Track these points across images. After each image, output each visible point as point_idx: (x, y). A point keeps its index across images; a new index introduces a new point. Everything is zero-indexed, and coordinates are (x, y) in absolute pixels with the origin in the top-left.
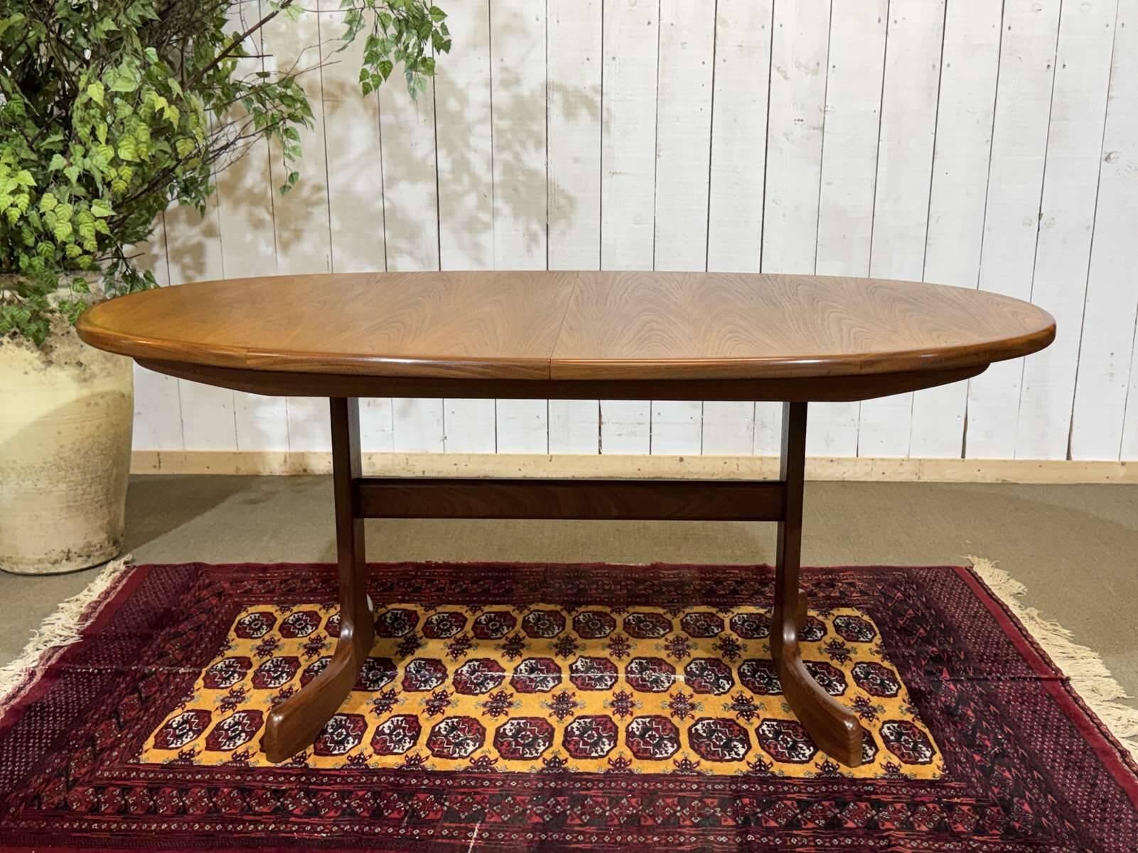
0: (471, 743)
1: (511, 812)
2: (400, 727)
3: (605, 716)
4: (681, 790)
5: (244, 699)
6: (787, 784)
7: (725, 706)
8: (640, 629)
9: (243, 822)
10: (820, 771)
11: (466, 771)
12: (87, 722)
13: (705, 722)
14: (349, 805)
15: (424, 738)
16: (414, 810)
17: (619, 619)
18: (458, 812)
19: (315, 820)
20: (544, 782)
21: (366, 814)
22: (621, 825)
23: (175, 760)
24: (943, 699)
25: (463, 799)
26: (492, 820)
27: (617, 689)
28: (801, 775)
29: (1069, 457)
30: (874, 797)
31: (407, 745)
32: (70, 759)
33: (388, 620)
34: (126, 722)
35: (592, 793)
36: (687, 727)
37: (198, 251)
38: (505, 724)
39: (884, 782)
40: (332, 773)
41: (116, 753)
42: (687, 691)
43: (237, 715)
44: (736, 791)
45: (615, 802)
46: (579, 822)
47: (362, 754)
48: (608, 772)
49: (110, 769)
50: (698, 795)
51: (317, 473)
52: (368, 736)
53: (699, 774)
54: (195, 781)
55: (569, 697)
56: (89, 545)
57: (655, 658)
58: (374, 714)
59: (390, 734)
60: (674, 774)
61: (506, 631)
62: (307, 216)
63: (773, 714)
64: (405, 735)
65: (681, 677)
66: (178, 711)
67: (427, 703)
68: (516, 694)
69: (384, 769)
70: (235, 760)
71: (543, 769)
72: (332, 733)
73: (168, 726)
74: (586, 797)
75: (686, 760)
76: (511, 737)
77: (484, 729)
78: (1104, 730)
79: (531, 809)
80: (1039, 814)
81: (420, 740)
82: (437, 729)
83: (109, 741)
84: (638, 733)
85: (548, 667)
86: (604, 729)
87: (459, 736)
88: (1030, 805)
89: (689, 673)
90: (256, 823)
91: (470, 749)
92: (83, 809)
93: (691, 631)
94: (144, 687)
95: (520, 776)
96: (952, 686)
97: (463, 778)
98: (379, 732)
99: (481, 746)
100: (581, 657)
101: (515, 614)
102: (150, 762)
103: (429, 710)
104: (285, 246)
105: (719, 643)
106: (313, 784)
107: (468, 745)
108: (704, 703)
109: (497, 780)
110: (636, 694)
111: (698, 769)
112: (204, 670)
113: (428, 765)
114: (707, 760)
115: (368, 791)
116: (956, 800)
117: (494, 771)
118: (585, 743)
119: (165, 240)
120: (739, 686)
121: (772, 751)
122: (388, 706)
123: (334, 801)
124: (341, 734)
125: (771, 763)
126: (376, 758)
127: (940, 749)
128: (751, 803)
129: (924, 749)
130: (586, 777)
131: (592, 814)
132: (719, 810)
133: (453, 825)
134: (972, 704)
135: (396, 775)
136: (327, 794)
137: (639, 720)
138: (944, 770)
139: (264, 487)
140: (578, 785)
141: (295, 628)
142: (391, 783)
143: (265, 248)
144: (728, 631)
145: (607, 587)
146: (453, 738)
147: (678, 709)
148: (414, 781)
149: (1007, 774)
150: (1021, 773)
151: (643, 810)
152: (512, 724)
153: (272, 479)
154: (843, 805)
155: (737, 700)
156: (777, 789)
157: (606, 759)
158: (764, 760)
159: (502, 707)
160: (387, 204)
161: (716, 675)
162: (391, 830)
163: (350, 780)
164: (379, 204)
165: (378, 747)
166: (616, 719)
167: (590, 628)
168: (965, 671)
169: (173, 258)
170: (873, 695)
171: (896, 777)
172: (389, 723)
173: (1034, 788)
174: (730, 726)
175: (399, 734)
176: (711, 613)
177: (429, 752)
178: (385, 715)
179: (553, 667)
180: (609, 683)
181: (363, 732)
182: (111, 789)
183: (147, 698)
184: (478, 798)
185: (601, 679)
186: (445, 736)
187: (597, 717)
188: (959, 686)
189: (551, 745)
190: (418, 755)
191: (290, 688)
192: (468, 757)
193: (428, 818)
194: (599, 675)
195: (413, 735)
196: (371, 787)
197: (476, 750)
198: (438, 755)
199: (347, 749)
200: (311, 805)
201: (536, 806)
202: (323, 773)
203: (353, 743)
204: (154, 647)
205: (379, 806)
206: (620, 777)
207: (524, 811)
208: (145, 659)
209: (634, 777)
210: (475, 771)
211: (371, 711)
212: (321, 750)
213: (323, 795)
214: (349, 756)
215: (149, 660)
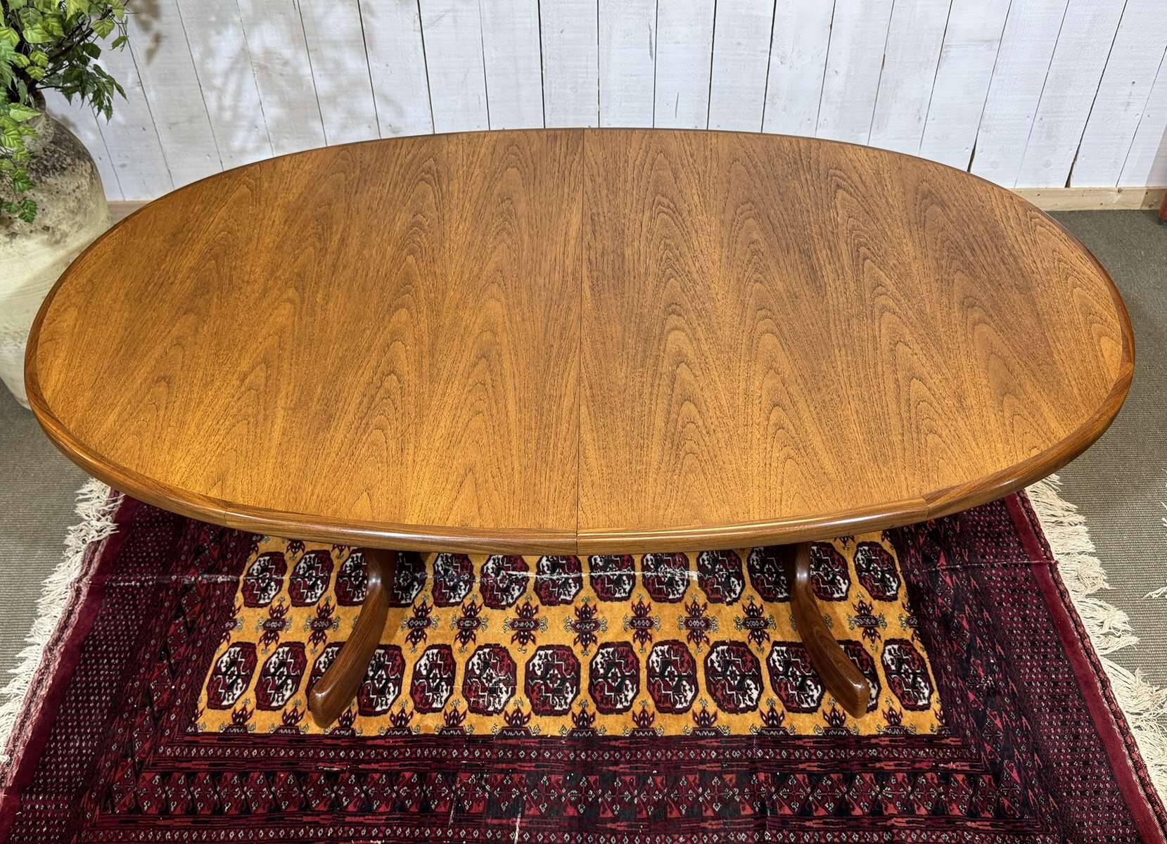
0: (504, 689)
1: (548, 799)
2: (436, 665)
3: (627, 644)
4: (703, 762)
5: (284, 622)
6: (798, 747)
7: (737, 620)
9: (303, 825)
10: (827, 725)
11: (501, 736)
12: (140, 667)
13: (719, 649)
14: (397, 793)
15: (459, 682)
16: (459, 799)
18: (499, 801)
19: (369, 819)
20: (575, 751)
21: (414, 809)
22: (648, 818)
23: (230, 727)
24: (940, 600)
25: (502, 781)
26: (531, 813)
27: (635, 599)
28: (811, 732)
29: (1067, 185)
30: (878, 765)
31: (445, 695)
32: (132, 728)
34: (177, 663)
35: (620, 768)
36: (703, 657)
38: (533, 657)
39: (886, 741)
40: (378, 742)
41: (173, 717)
42: (701, 598)
43: (281, 650)
44: (752, 761)
45: (642, 785)
46: (610, 815)
47: (403, 710)
48: (633, 734)
49: (170, 744)
50: (716, 767)
52: (407, 680)
53: (718, 734)
54: (251, 760)
55: (591, 613)
58: (410, 644)
59: (428, 677)
60: (694, 737)
63: (782, 634)
64: (441, 678)
65: (694, 575)
66: (224, 646)
67: (458, 623)
68: (541, 607)
69: (426, 735)
70: (286, 725)
71: (573, 731)
72: (373, 677)
73: (217, 671)
74: (615, 774)
75: (704, 711)
77: (515, 665)
78: (1087, 645)
79: (566, 795)
80: (1027, 785)
81: (456, 685)
82: (470, 666)
83: (165, 696)
84: (658, 670)
86: (627, 665)
87: (492, 678)
88: (1019, 772)
89: (701, 568)
90: (316, 825)
91: (504, 697)
92: (154, 811)
94: (187, 605)
95: (552, 743)
96: (948, 580)
97: (500, 746)
98: (416, 674)
99: (513, 692)
102: (206, 730)
103: (460, 635)
106: (362, 761)
107: (501, 690)
108: (718, 618)
109: (532, 749)
110: (653, 604)
111: (715, 725)
112: (242, 578)
113: (466, 725)
114: (724, 710)
115: (414, 771)
116: (952, 765)
117: (528, 734)
118: (611, 689)
120: (749, 590)
121: (783, 694)
122: (422, 630)
123: (383, 787)
124: (382, 677)
125: (783, 714)
126: (417, 716)
127: (938, 685)
128: (766, 778)
129: (923, 684)
130: (613, 742)
131: (621, 801)
132: (736, 790)
133: (495, 822)
134: (967, 607)
135: (438, 746)
136: (376, 776)
137: (659, 648)
138: (940, 720)
140: (607, 756)
142: (434, 759)
146: (486, 678)
147: (693, 630)
148: (455, 753)
149: (998, 722)
150: (1011, 720)
151: (668, 794)
152: (540, 656)
154: (849, 780)
155: (748, 612)
156: (789, 754)
157: (630, 713)
158: (776, 708)
159: (529, 630)
161: (727, 570)
162: (439, 833)
163: (396, 753)
165: (417, 699)
166: (636, 646)
168: (961, 555)
170: (875, 598)
171: (897, 732)
172: (425, 659)
173: (1022, 743)
174: (743, 653)
175: (435, 677)
177: (466, 705)
178: (421, 645)
180: (627, 588)
181: (402, 675)
182: (176, 775)
183: (193, 622)
184: (516, 777)
185: (619, 580)
186: (479, 678)
187: (619, 645)
188: (954, 577)
189: (578, 692)
190: (455, 710)
191: (327, 604)
192: (502, 709)
193: (472, 811)
194: (617, 573)
195: (449, 677)
196: (416, 765)
197: (509, 698)
198: (474, 709)
199: (389, 702)
200: (363, 795)
201: (569, 790)
202: (370, 742)
203: (394, 692)
204: (189, 537)
205: (426, 795)
206: (645, 743)
207: (560, 797)
208: (183, 558)
209: (657, 742)
210: (511, 734)
211: (407, 640)
212: (365, 706)
213: (373, 778)
214: (392, 715)
215: (186, 560)
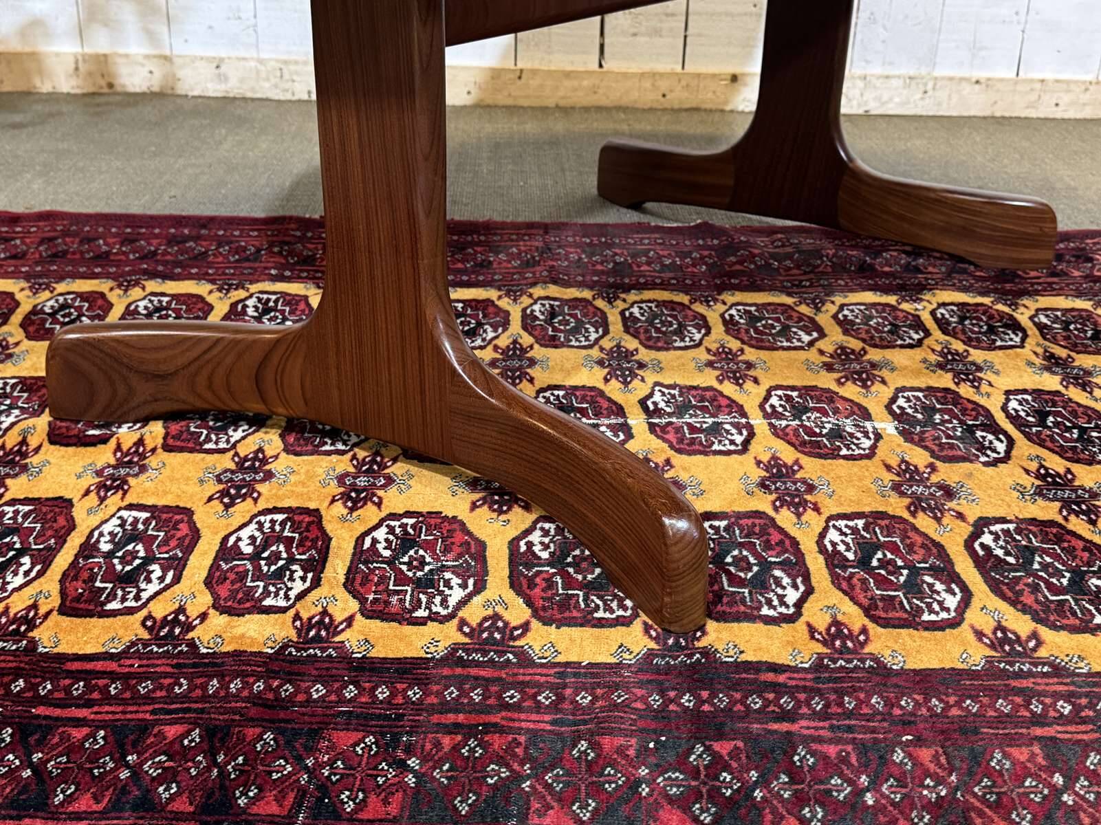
0: (455, 581)
1: (596, 790)
2: (279, 539)
3: (760, 514)
4: (1038, 720)
7: (1018, 489)
8: (757, 330)
11: (452, 657)
13: (995, 528)
14: (136, 771)
15: (337, 567)
16: (324, 787)
17: (713, 315)
18: (448, 793)
20: (662, 693)
25: (456, 748)
27: (760, 452)
31: (298, 587)
33: (250, 311)
35: (801, 727)
36: (961, 540)
38: (527, 532)
40: (99, 666)
42: (918, 456)
47: (181, 610)
48: (818, 666)
50: (1083, 733)
51: (131, 89)
52: (200, 562)
55: (661, 468)
57: (814, 388)
58: (217, 506)
59: (255, 557)
60: (990, 670)
61: (491, 335)
64: (291, 560)
65: (887, 426)
67: (341, 479)
69: (237, 654)
71: (651, 654)
72: (110, 555)
74: (790, 739)
75: (1000, 627)
76: (550, 563)
77: (482, 545)
79: (651, 782)
81: (328, 573)
82: (368, 542)
84: (851, 556)
85: (592, 402)
86: (768, 546)
87: (423, 563)
89: (899, 417)
91: (456, 595)
93: (864, 335)
95: (595, 676)
97: (448, 681)
98: (227, 551)
99: (480, 587)
100: (657, 384)
101: (504, 303)
103: (345, 497)
105: (933, 358)
106: (46, 701)
107: (447, 584)
108: (969, 484)
109: (540, 687)
110: (806, 461)
111: (1043, 652)
113: (351, 639)
114: (1052, 627)
115: (196, 724)
117: (524, 658)
118: (738, 582)
120: (1026, 446)
122: (250, 486)
123: (95, 756)
124: (134, 554)
126: (218, 621)
130: (770, 676)
131: (824, 799)
135: (269, 675)
136: (77, 734)
137: (841, 523)
139: (39, 107)
141: (55, 321)
142: (256, 700)
144: (937, 334)
145: (668, 262)
146: (409, 564)
147: (917, 498)
148: (318, 691)
151: (965, 786)
153: (54, 97)
155: (1038, 476)
157: (800, 626)
161: (962, 422)
163: (145, 687)
165: (223, 591)
166: (786, 520)
167: (658, 330)
172: (252, 529)
175: (276, 556)
176: (887, 305)
177: (354, 605)
178: (244, 509)
179: (605, 404)
180: (738, 438)
181: (189, 549)
184: (498, 742)
185: (716, 429)
186: (390, 562)
187: (739, 516)
190: (325, 613)
191: (24, 442)
192: (451, 616)
193: (363, 816)
194: (710, 421)
195: (312, 559)
196: (202, 711)
197: (469, 597)
198: (377, 612)
199: (145, 595)
200: (27, 773)
201: (660, 769)
202: (76, 666)
203: (162, 579)
205: (223, 774)
206: (859, 680)
207: (634, 784)
209: (894, 680)
210: (478, 657)
211: (210, 499)
212: (78, 598)
213: (65, 738)
214: (149, 617)
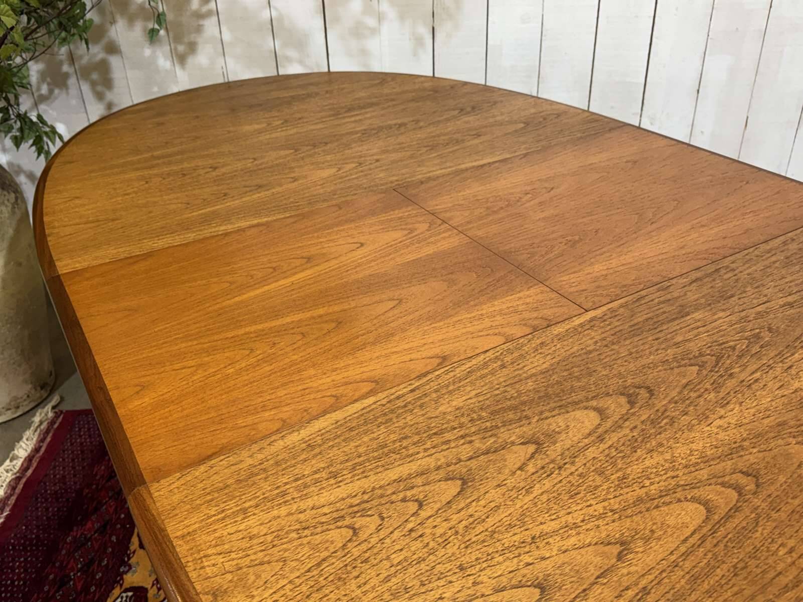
37: (104, 68)
56: (15, 398)
62: (199, 29)
104: (181, 59)
119: (72, 59)
143: (163, 61)
160: (274, 14)
164: (266, 15)
169: (82, 76)
204: (57, 564)
208: (46, 588)
215: (49, 591)
